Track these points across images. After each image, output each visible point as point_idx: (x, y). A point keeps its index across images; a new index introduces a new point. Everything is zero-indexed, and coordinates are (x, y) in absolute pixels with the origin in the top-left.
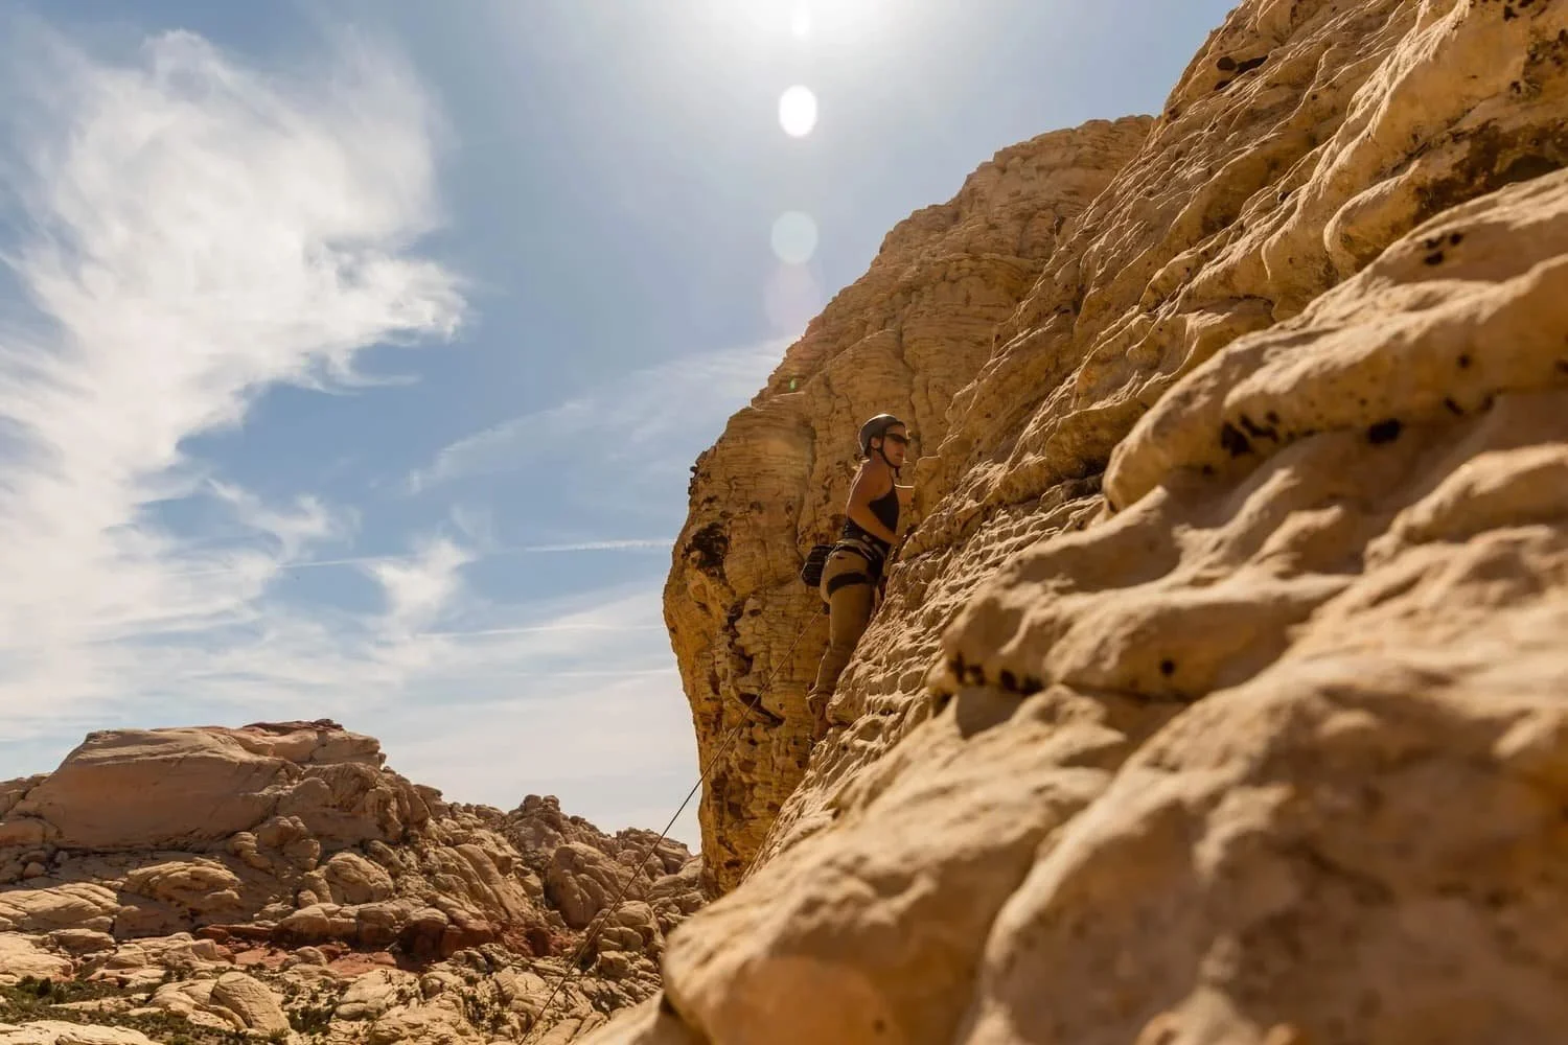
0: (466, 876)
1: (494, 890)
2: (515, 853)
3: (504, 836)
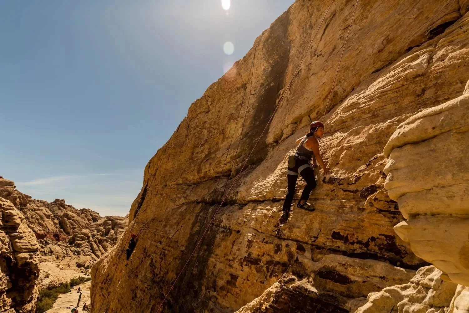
0: (38, 219)
1: (45, 224)
2: (51, 214)
3: (48, 209)
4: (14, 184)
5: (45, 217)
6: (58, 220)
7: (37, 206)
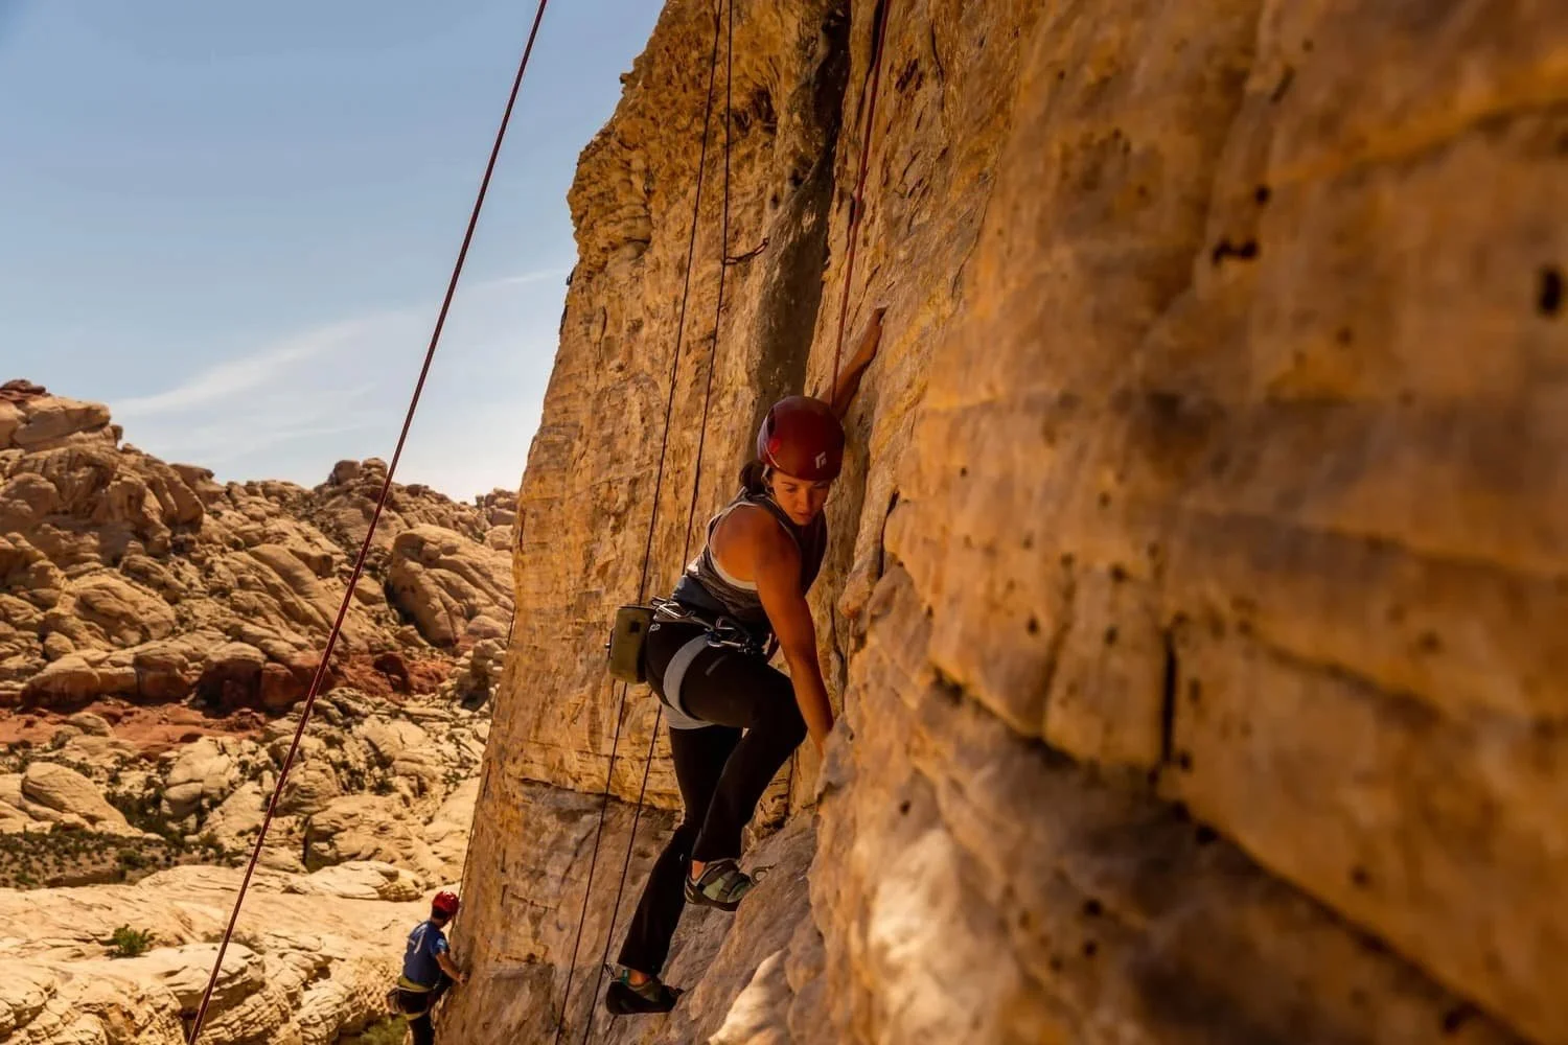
0: (274, 591)
1: (317, 607)
2: (335, 548)
3: (313, 524)
4: (108, 418)
5: (307, 575)
6: (375, 577)
7: (253, 518)
